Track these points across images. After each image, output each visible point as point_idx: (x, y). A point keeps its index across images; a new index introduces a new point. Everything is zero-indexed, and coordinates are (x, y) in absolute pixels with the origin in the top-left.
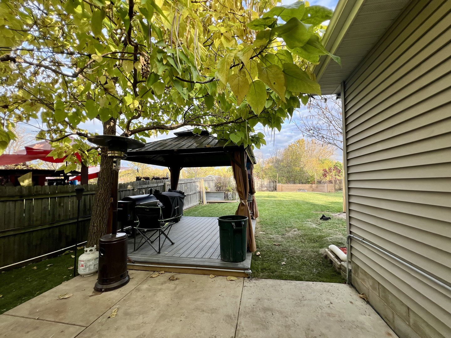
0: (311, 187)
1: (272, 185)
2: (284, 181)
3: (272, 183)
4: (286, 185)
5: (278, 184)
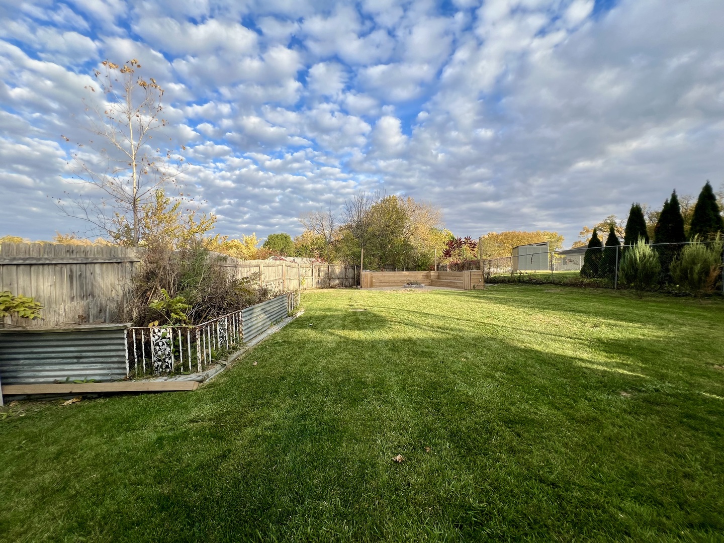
0: (427, 277)
1: (350, 273)
2: (375, 265)
3: (351, 270)
4: (378, 274)
5: (363, 273)
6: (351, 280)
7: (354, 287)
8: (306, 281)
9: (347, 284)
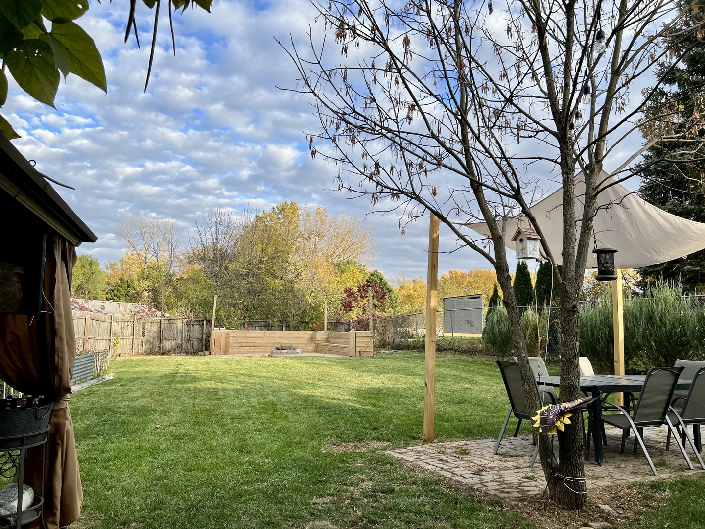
0: (312, 339)
1: (196, 332)
2: (235, 320)
3: (196, 326)
4: (240, 334)
5: (215, 332)
6: (195, 343)
7: (200, 353)
8: (121, 342)
9: (190, 349)
